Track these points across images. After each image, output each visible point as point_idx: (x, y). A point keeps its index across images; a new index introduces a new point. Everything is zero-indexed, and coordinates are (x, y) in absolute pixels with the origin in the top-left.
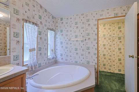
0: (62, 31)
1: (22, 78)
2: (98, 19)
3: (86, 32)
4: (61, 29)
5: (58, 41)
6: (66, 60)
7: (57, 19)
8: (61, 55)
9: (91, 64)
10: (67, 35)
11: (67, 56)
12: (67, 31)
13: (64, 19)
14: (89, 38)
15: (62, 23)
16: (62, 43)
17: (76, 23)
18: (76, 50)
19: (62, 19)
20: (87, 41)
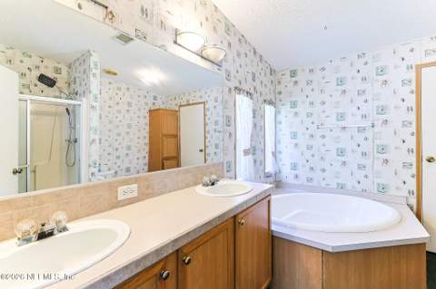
0: (294, 105)
1: (269, 201)
2: (419, 63)
3: (376, 105)
4: (293, 99)
5: (285, 131)
6: (310, 180)
7: (280, 74)
8: (294, 167)
9: (392, 191)
10: (309, 115)
11: (312, 169)
12: (312, 103)
13: (299, 73)
14: (386, 122)
15: (296, 82)
16: (294, 135)
17: (341, 82)
18: (341, 152)
19: (293, 73)
20: (376, 129)
